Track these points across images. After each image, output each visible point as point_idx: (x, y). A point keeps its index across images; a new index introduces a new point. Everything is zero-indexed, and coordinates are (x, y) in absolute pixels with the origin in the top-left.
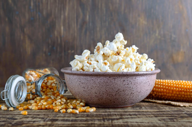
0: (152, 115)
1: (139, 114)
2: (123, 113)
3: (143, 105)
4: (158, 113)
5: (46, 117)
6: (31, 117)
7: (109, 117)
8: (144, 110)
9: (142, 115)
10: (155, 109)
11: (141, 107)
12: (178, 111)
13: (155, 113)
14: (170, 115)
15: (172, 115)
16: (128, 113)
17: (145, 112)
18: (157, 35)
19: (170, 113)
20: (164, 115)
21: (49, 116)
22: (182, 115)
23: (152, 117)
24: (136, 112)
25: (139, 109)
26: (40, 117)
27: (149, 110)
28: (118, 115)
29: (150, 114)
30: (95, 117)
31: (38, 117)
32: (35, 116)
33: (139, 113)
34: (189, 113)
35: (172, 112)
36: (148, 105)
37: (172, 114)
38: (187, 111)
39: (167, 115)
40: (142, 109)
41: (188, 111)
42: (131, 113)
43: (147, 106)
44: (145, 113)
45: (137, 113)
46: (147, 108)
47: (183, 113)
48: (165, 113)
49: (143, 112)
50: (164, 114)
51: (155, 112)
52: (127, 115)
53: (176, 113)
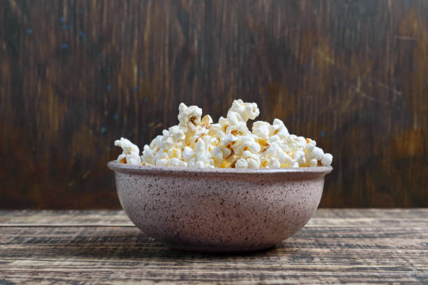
0: (335, 279)
1: (305, 276)
2: (266, 272)
3: (318, 254)
4: (349, 273)
5: (84, 279)
6: (48, 279)
7: (232, 281)
8: (319, 266)
9: (310, 278)
10: (345, 263)
11: (312, 258)
12: (398, 268)
13: (343, 274)
14: (376, 280)
15: (382, 280)
16: (277, 273)
17: (320, 270)
18: (358, 90)
19: (376, 274)
20: (362, 279)
21: (90, 278)
22: (405, 279)
23: (333, 283)
24: (297, 269)
25: (308, 262)
26: (69, 278)
27: (330, 266)
28: (254, 276)
29: (328, 276)
30: (200, 280)
31: (66, 278)
32: (57, 277)
33: (303, 273)
34: (421, 274)
35: (384, 273)
36: (328, 253)
37: (382, 277)
38: (418, 270)
39: (370, 279)
40: (314, 263)
41: (421, 270)
42: (286, 273)
43: (327, 255)
44: (318, 273)
45: (299, 273)
46: (326, 260)
47: (410, 273)
48: (365, 274)
49: (315, 270)
50: (362, 276)
51: (343, 270)
52: (276, 277)
53: (392, 273)
